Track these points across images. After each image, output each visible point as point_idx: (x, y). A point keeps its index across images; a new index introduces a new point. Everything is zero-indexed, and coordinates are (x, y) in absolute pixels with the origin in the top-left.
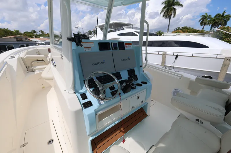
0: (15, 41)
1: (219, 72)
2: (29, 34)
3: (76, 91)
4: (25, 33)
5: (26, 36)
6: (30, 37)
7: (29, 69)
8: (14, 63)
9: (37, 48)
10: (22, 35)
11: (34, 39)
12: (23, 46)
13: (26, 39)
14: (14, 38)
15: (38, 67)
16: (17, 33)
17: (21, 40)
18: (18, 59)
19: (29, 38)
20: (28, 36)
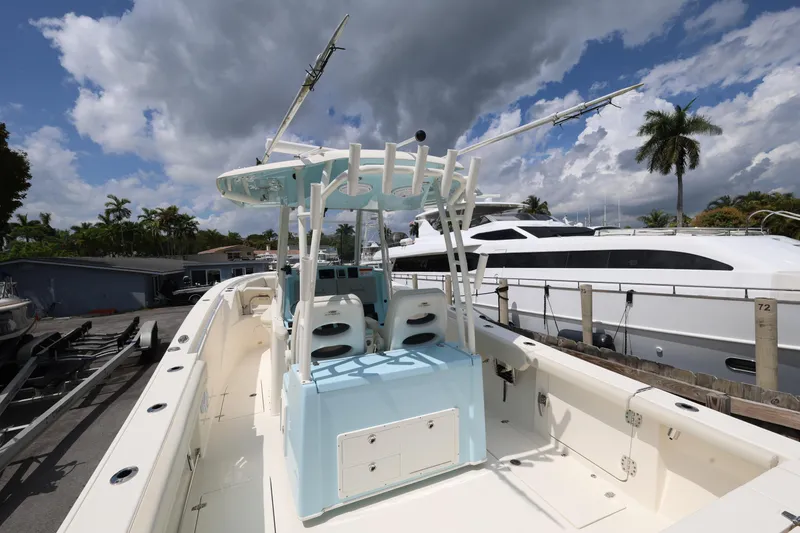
0: (225, 260)
1: (754, 342)
2: (259, 242)
3: (285, 319)
4: (250, 237)
5: (252, 245)
6: (258, 249)
7: (246, 310)
8: (230, 297)
9: (265, 277)
10: (241, 243)
11: (267, 254)
12: (239, 273)
13: (249, 254)
14: (224, 251)
15: (260, 307)
16: (234, 239)
17: (237, 256)
18: (236, 292)
19: (255, 252)
20: (255, 246)
